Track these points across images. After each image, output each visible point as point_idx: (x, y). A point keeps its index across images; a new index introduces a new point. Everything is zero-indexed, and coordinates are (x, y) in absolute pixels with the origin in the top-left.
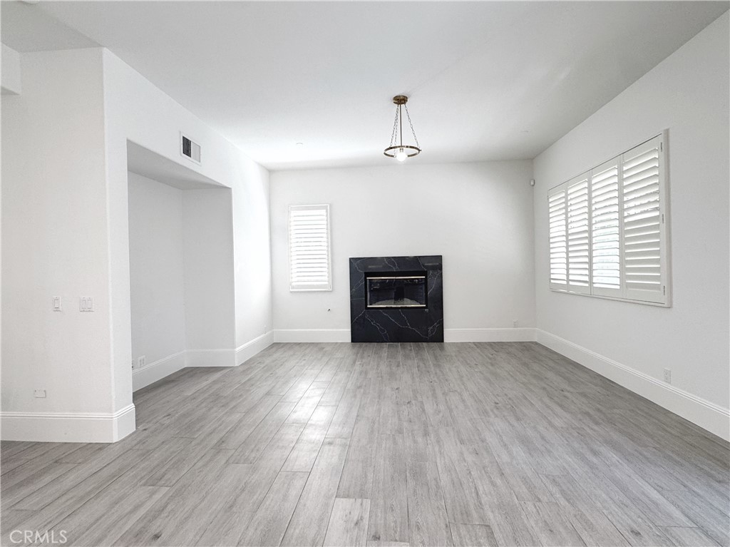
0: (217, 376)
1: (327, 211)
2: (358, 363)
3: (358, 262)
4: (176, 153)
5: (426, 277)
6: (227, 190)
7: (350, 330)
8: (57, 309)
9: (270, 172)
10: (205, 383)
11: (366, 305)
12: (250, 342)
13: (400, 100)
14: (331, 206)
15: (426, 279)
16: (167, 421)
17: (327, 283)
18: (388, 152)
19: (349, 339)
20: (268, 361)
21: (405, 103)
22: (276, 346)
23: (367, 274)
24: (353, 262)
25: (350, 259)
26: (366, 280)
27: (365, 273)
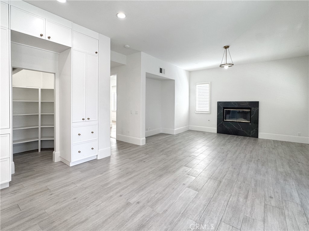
0: (168, 136)
1: (209, 85)
2: (214, 139)
3: (221, 103)
4: (158, 73)
5: (251, 110)
6: (174, 80)
7: (217, 128)
8: (131, 113)
9: (190, 73)
10: (164, 137)
11: (224, 119)
12: (180, 128)
13: (226, 47)
14: (211, 82)
15: (250, 111)
16: (152, 144)
17: (208, 110)
18: (221, 66)
19: (216, 132)
20: (184, 134)
21: (228, 48)
22: (190, 131)
23: (224, 108)
24: (219, 103)
25: (218, 102)
26: (224, 110)
27: (223, 108)
